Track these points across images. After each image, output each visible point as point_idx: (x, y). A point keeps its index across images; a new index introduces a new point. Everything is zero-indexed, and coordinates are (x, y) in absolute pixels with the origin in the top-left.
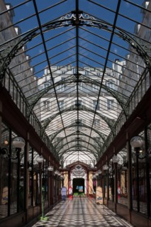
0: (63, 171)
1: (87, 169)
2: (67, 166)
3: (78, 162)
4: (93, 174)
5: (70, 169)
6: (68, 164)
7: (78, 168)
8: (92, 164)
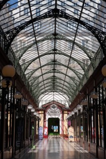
0: (39, 111)
1: (62, 109)
2: (42, 106)
3: (54, 101)
4: (68, 114)
5: (45, 109)
6: (44, 103)
7: (54, 107)
8: (67, 103)
